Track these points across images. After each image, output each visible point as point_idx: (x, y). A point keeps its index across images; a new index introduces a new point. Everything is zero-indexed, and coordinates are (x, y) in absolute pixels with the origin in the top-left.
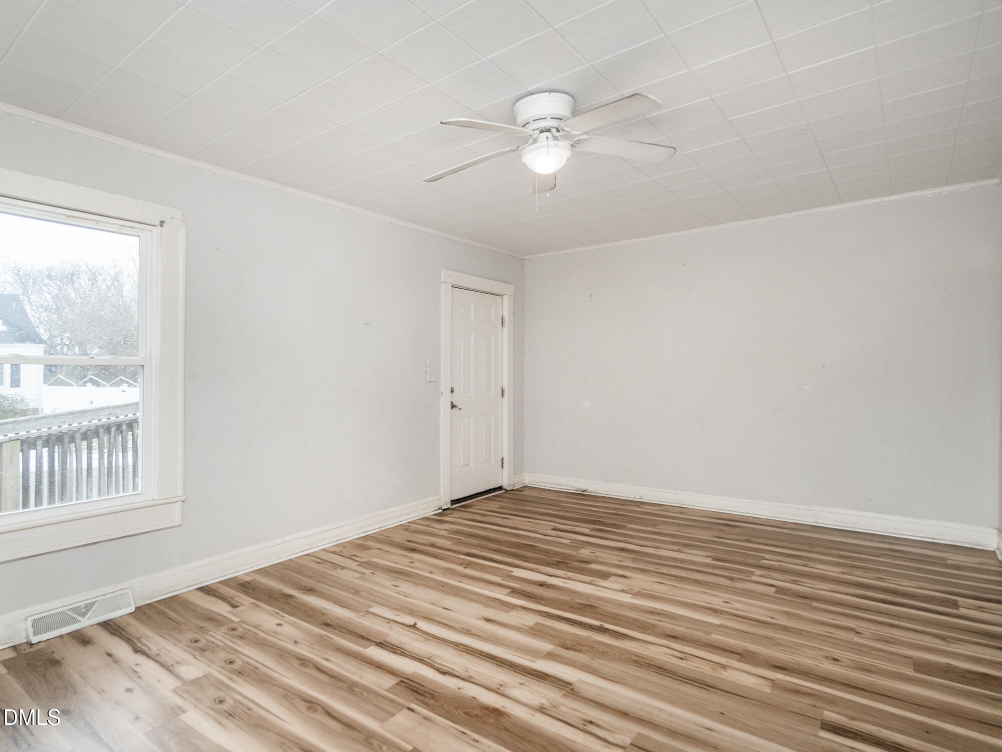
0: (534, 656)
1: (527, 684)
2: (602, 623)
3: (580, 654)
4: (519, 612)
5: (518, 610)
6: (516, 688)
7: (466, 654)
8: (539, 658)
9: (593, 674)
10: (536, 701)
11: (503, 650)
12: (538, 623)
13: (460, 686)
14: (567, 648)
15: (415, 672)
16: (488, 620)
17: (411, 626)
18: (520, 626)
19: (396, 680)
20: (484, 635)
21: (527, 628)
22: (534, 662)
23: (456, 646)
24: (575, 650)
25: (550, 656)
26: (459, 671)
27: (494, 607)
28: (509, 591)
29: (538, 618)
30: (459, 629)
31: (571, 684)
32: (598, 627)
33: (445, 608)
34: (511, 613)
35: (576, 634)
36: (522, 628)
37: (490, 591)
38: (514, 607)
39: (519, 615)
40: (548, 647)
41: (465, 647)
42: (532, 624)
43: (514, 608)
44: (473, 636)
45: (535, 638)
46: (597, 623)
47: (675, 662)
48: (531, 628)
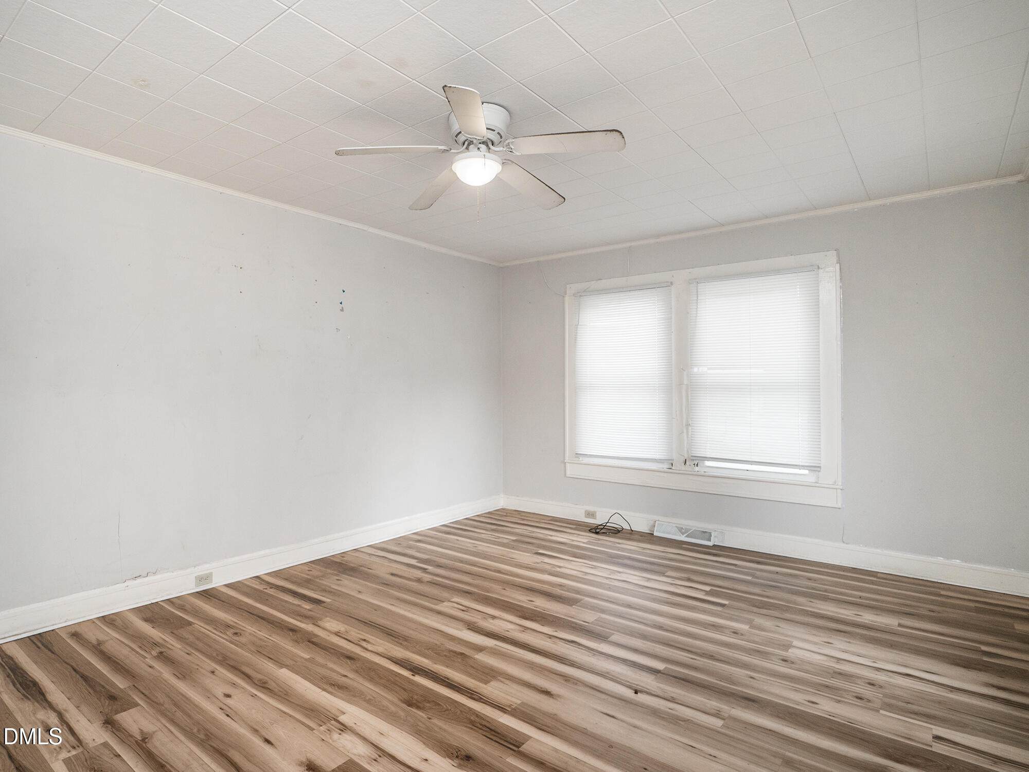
0: (495, 649)
1: (503, 631)
2: (412, 677)
3: (452, 648)
4: (509, 703)
5: (510, 706)
6: (512, 629)
7: (560, 656)
8: (491, 648)
9: (448, 634)
10: (496, 622)
11: (525, 657)
12: (486, 684)
13: (555, 632)
14: (462, 654)
15: (600, 644)
16: (547, 693)
17: (642, 692)
18: (507, 682)
19: (610, 639)
20: (547, 673)
21: (499, 678)
22: (495, 645)
23: (573, 664)
24: (455, 652)
25: (480, 649)
26: (561, 643)
27: (545, 714)
28: (525, 748)
29: (485, 691)
30: (580, 684)
31: (468, 629)
32: (418, 674)
33: (613, 717)
34: (519, 702)
35: (447, 667)
36: (505, 678)
37: (556, 750)
38: (515, 712)
39: (509, 698)
40: (480, 657)
41: (563, 662)
42: (493, 683)
43: (515, 709)
44: (558, 673)
45: (492, 666)
46: (418, 679)
47: (370, 636)
48: (494, 678)
